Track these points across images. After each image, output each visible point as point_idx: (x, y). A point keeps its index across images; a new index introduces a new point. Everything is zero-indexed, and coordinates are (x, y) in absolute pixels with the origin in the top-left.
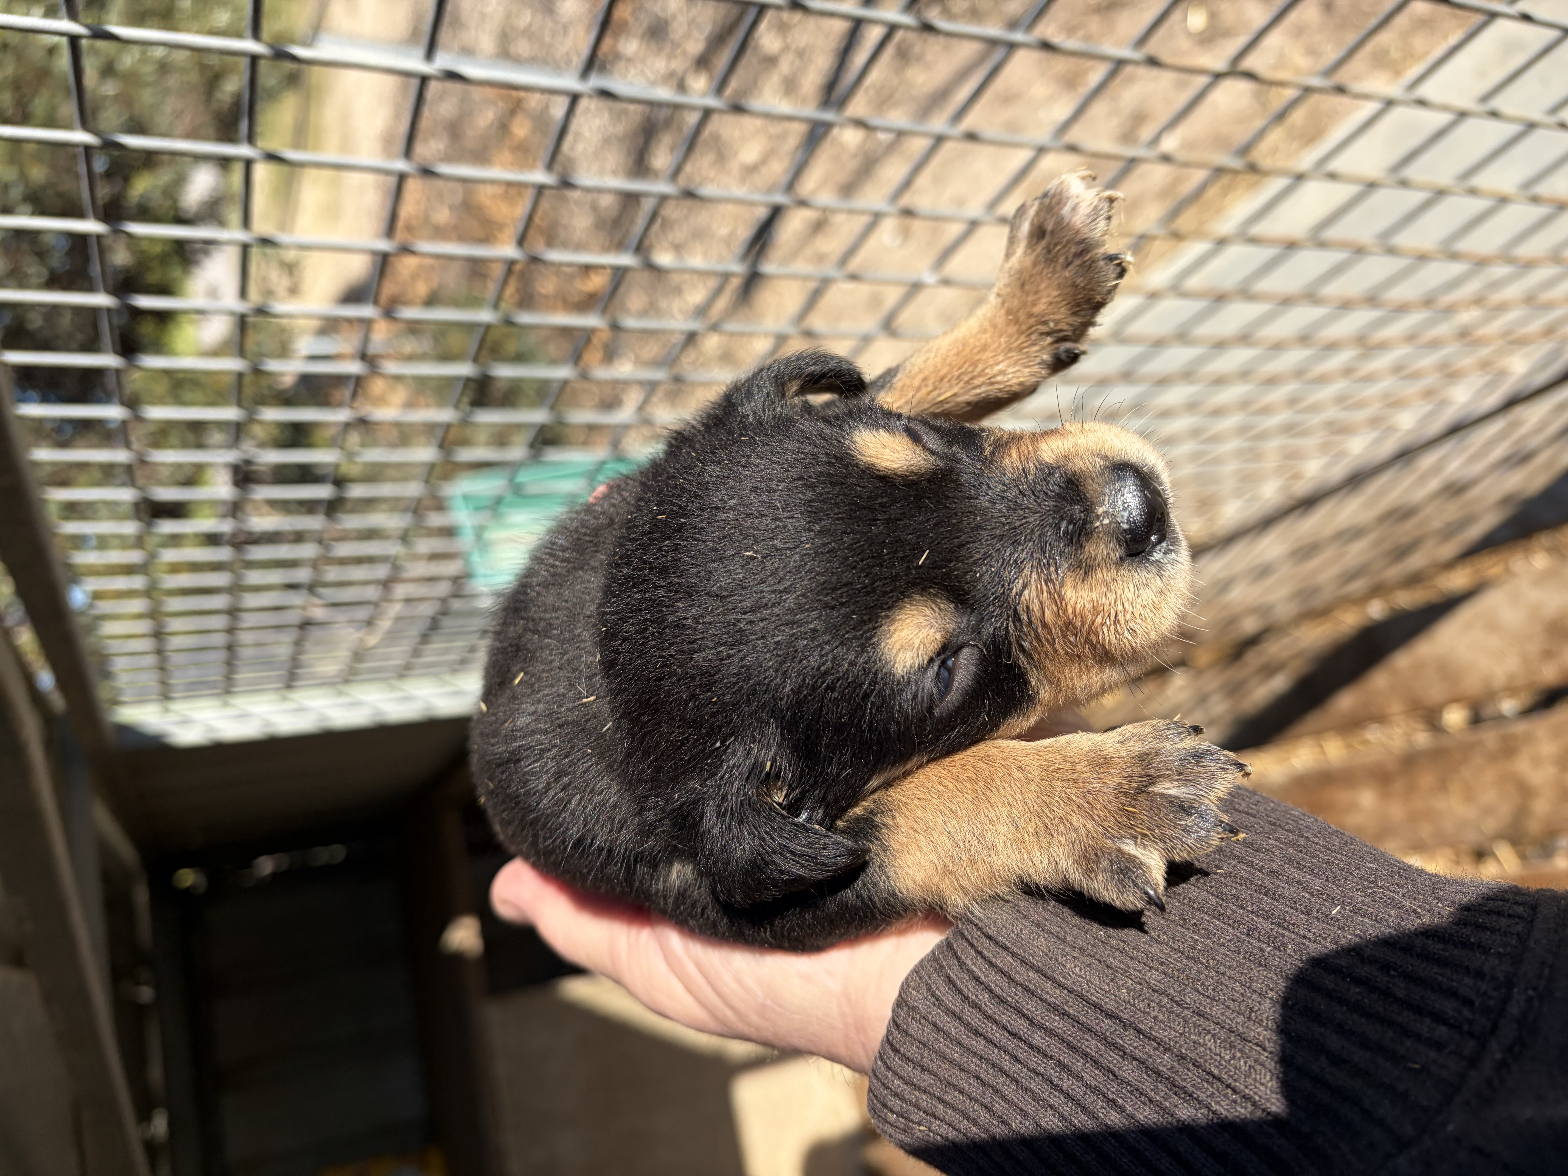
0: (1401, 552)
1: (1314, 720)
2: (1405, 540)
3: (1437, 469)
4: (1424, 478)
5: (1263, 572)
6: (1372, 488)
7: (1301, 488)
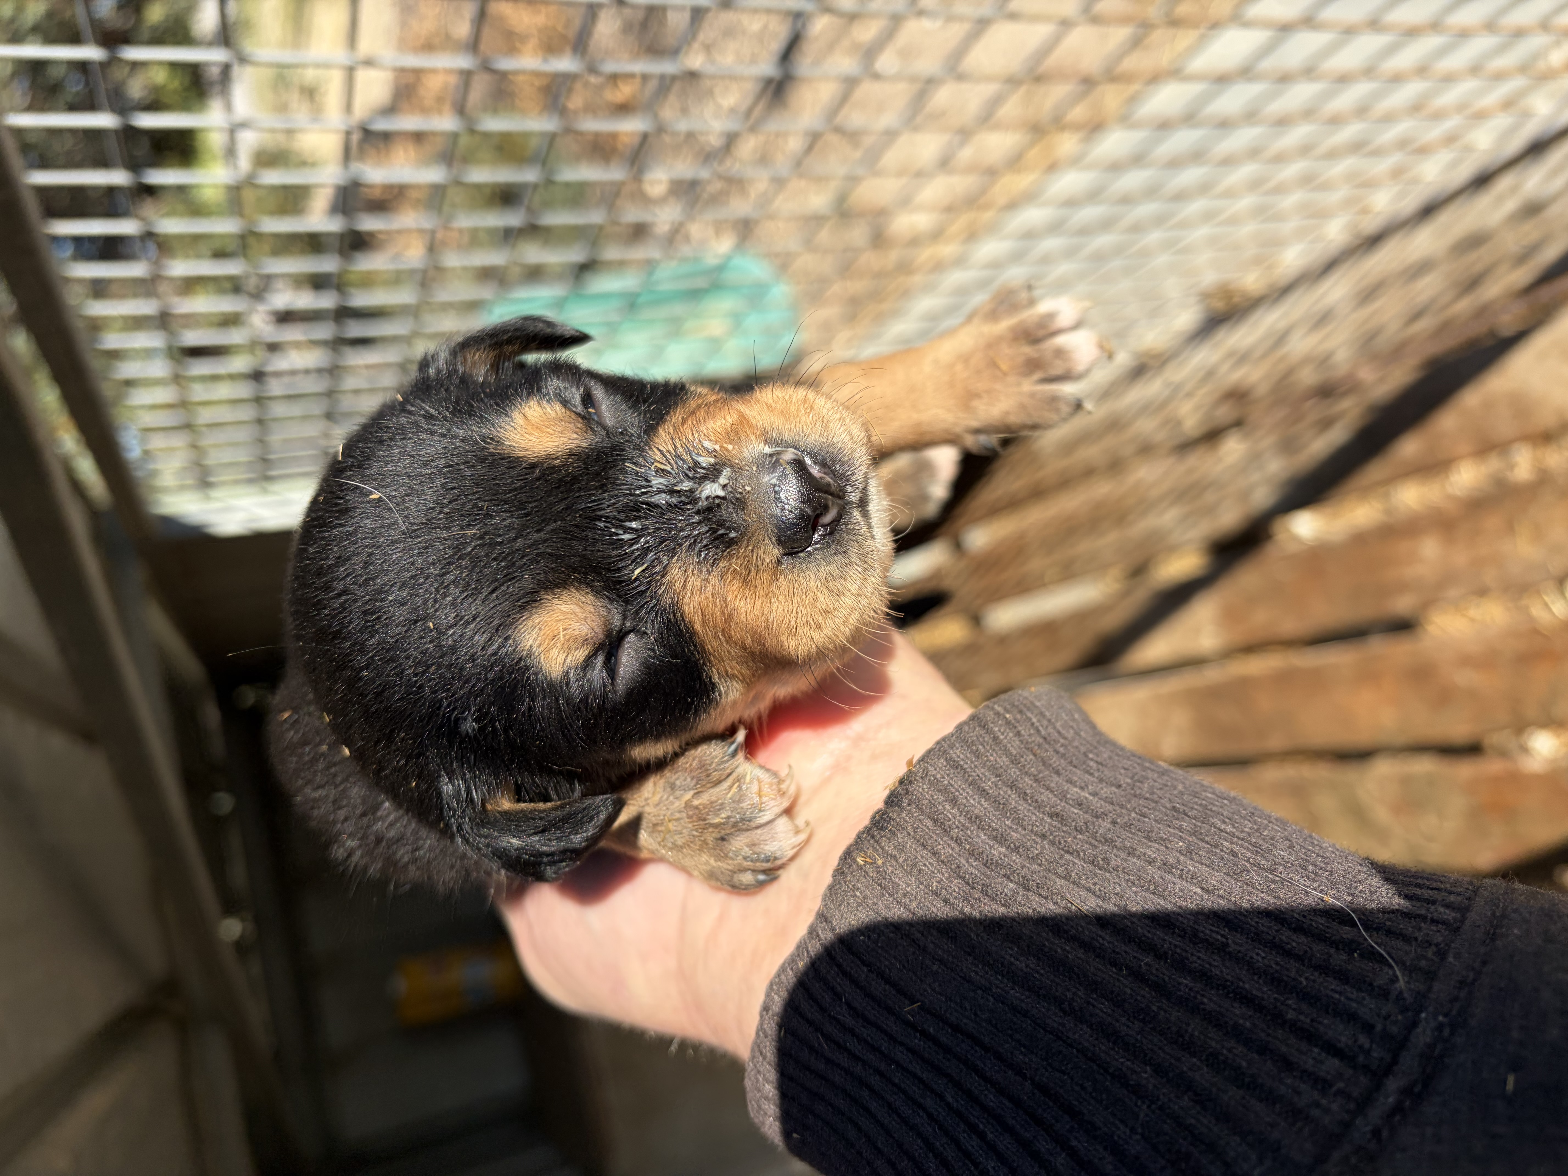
0: (1473, 283)
1: (1375, 471)
2: (1479, 267)
3: (1514, 189)
4: (1500, 200)
5: (1323, 319)
6: (1443, 218)
7: (1370, 225)
